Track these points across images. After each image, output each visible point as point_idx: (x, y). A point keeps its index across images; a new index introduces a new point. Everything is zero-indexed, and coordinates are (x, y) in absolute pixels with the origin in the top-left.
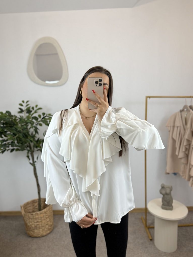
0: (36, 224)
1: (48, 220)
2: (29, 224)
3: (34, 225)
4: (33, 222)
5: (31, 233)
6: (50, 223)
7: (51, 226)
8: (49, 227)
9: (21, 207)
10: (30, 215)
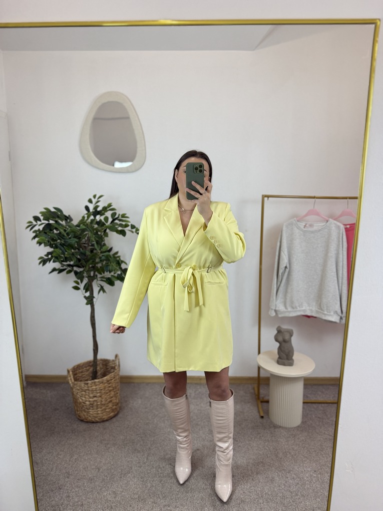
0: (91, 400)
1: (112, 393)
2: (81, 400)
3: (89, 401)
4: (87, 397)
5: (83, 415)
6: (115, 400)
7: (118, 404)
8: (113, 406)
9: (68, 371)
10: (83, 385)
